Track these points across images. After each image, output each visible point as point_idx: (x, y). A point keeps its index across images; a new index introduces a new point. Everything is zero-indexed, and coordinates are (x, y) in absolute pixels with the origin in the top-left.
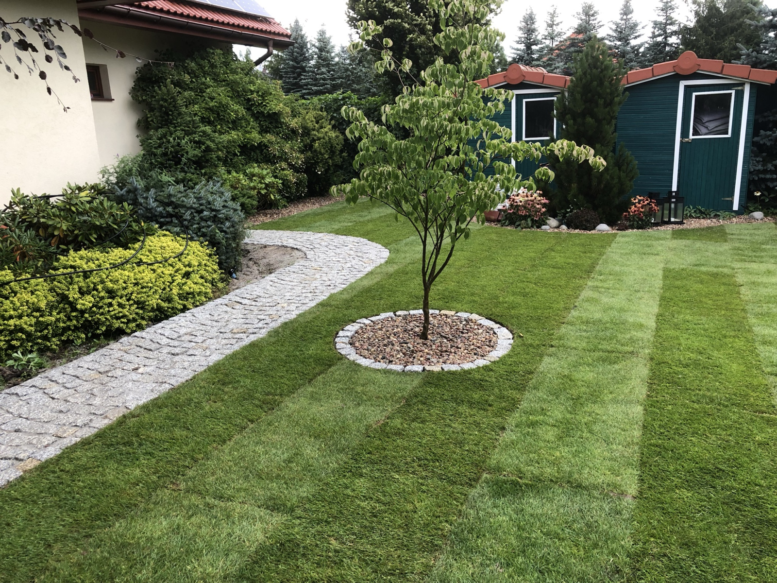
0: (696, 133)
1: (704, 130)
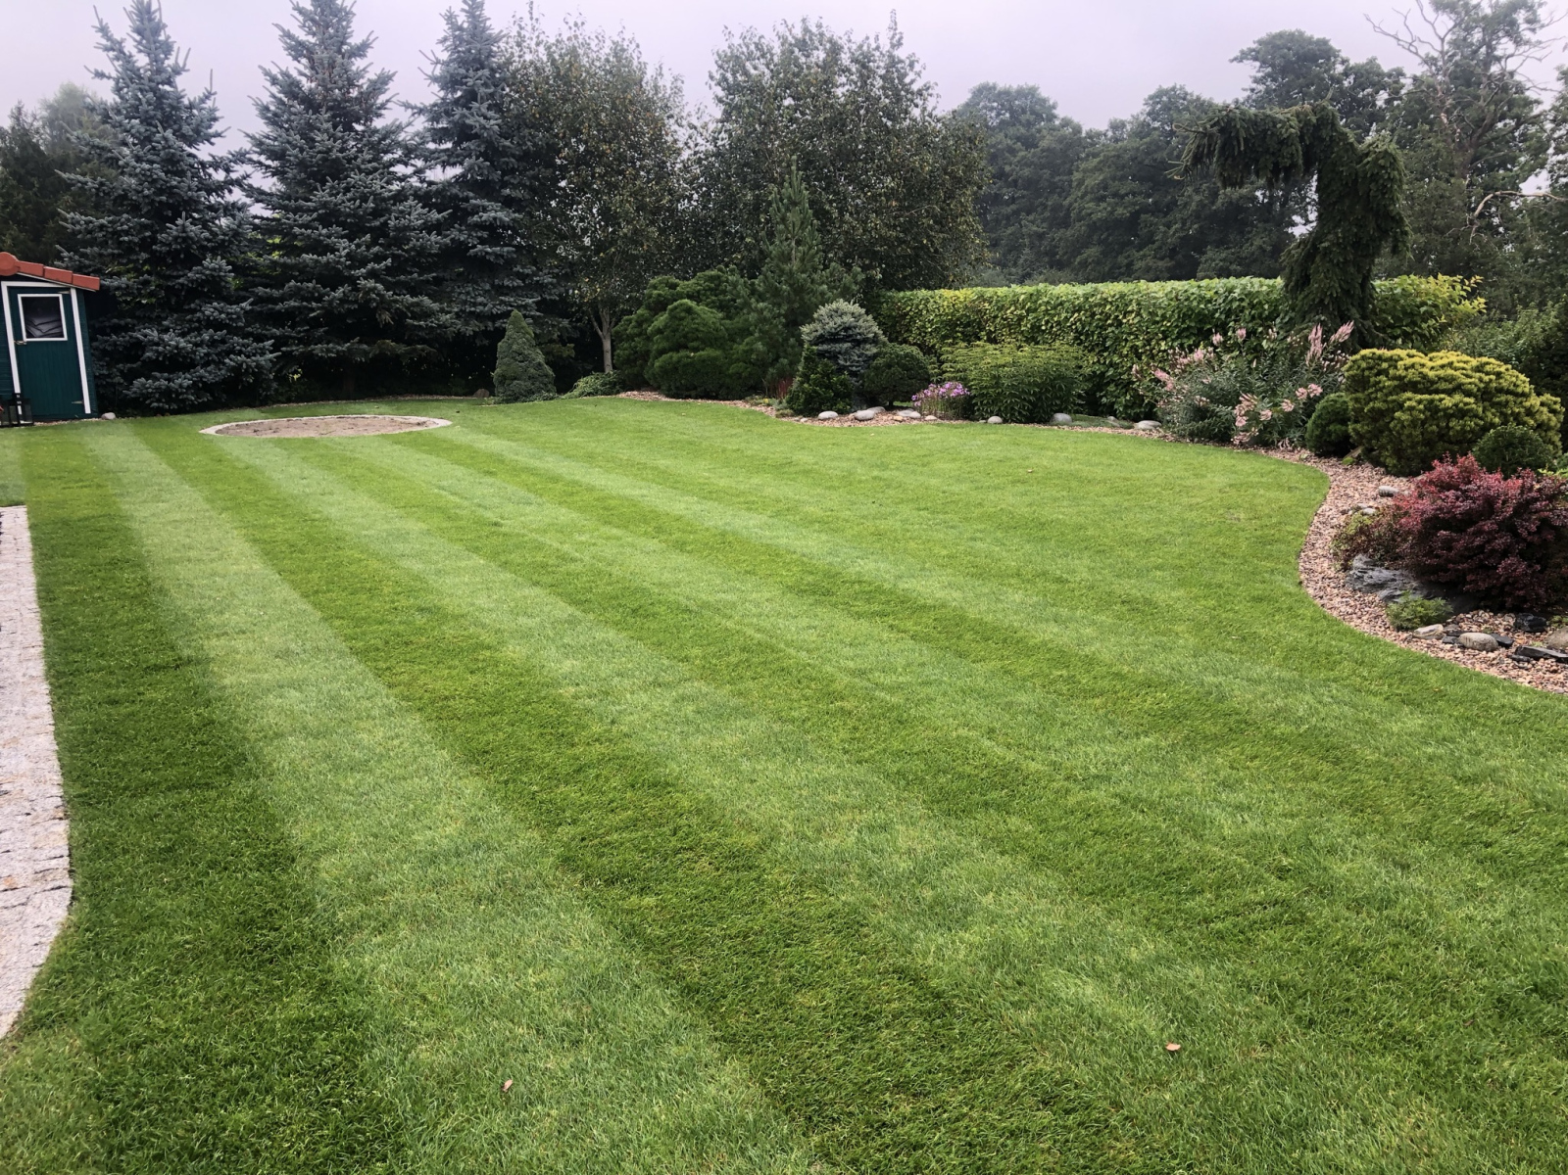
0: (29, 335)
1: (38, 333)
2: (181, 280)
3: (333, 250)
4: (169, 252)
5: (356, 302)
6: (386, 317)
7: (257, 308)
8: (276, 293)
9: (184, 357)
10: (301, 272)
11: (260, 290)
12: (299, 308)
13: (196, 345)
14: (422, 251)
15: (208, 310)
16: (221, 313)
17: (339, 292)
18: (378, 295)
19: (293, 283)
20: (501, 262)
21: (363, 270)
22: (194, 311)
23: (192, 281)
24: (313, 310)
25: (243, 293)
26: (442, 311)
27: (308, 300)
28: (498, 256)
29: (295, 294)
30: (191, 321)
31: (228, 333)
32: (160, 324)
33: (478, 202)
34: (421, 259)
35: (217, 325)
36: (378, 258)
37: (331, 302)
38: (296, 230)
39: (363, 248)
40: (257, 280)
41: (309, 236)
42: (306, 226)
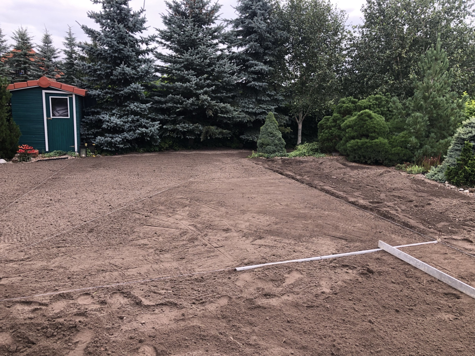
0: (54, 115)
1: (57, 114)
2: (122, 92)
3: (189, 81)
4: (117, 79)
5: (198, 105)
6: (211, 113)
7: (154, 106)
8: (163, 99)
9: (119, 128)
10: (175, 90)
11: (156, 98)
12: (172, 107)
13: (125, 122)
14: (228, 83)
15: (132, 106)
16: (137, 108)
17: (191, 101)
18: (208, 102)
19: (170, 95)
20: (261, 89)
21: (202, 91)
22: (127, 106)
23: (126, 93)
24: (178, 108)
25: (149, 99)
26: (235, 110)
27: (177, 104)
28: (260, 87)
29: (172, 100)
30: (124, 110)
31: (141, 117)
32: (111, 112)
33: (253, 62)
34: (228, 87)
35: (135, 113)
36: (209, 86)
37: (186, 105)
38: (174, 71)
39: (203, 81)
40: (155, 93)
41: (179, 74)
42: (178, 70)
